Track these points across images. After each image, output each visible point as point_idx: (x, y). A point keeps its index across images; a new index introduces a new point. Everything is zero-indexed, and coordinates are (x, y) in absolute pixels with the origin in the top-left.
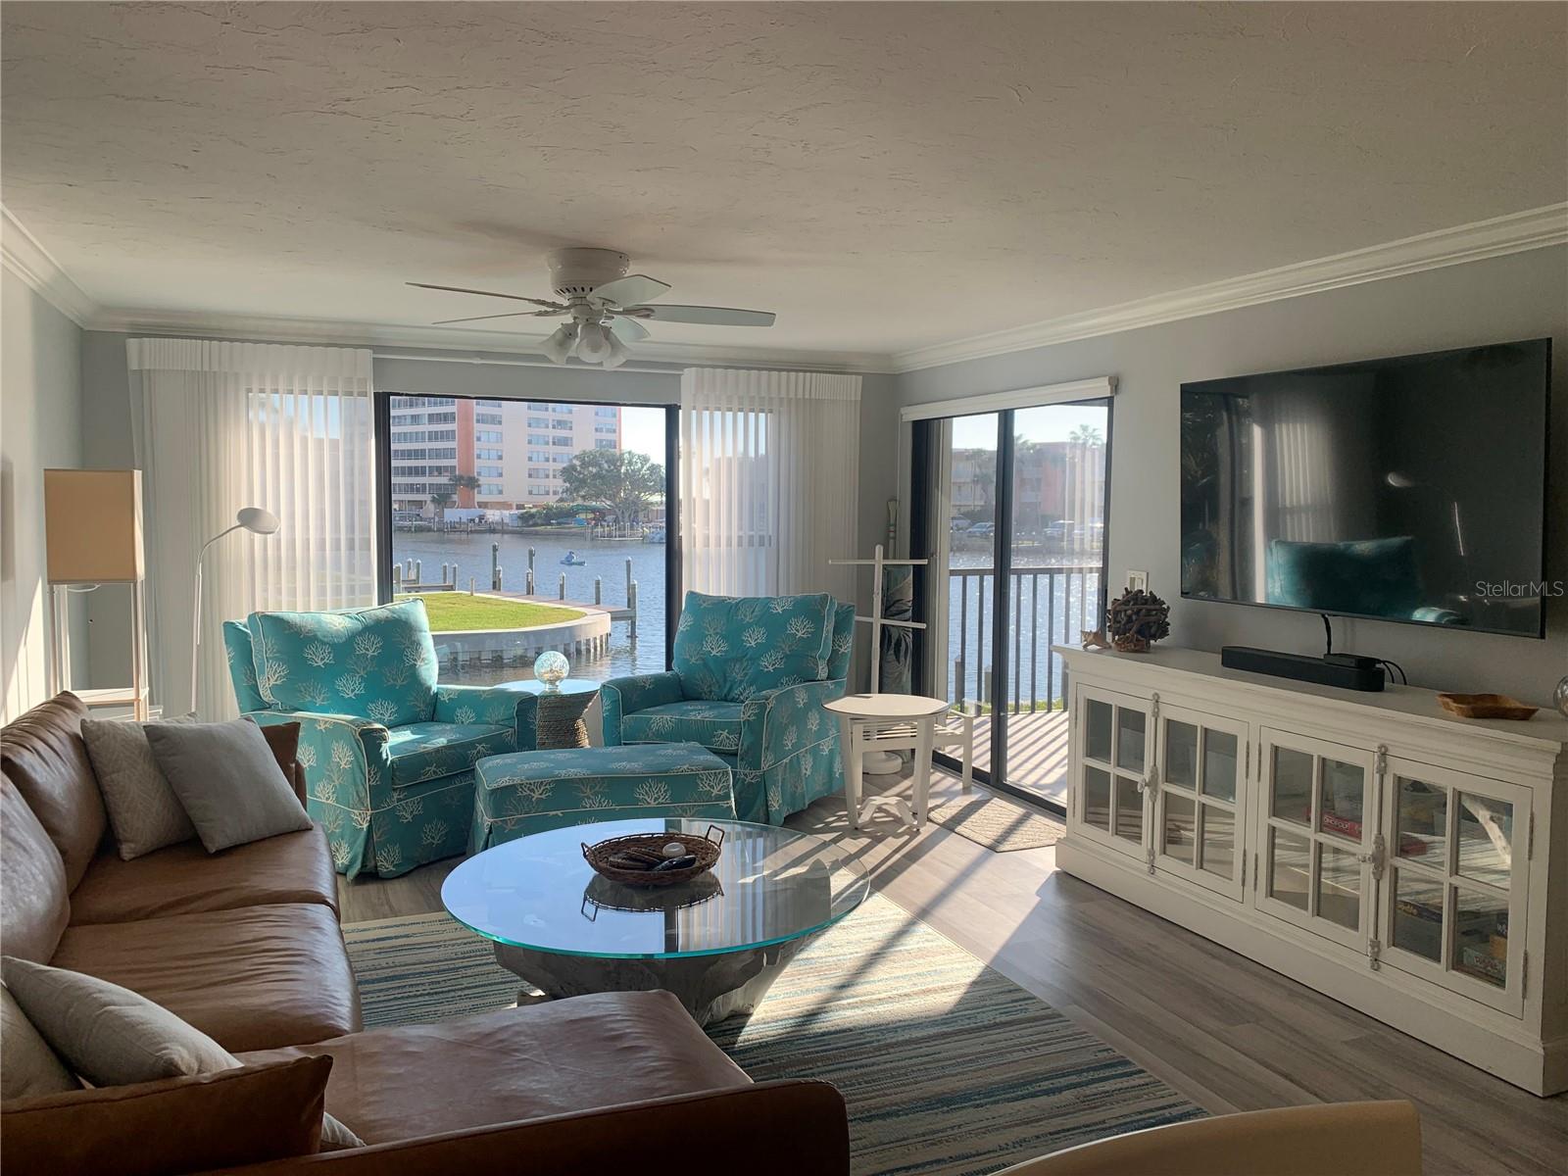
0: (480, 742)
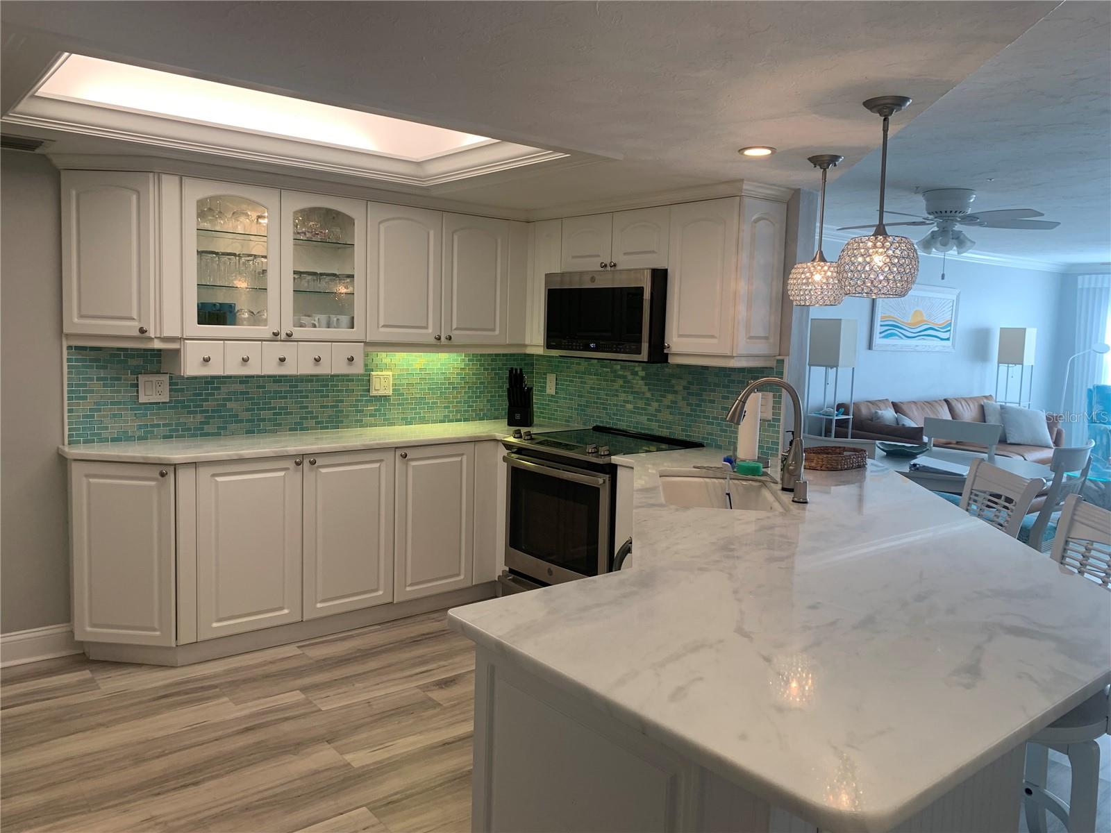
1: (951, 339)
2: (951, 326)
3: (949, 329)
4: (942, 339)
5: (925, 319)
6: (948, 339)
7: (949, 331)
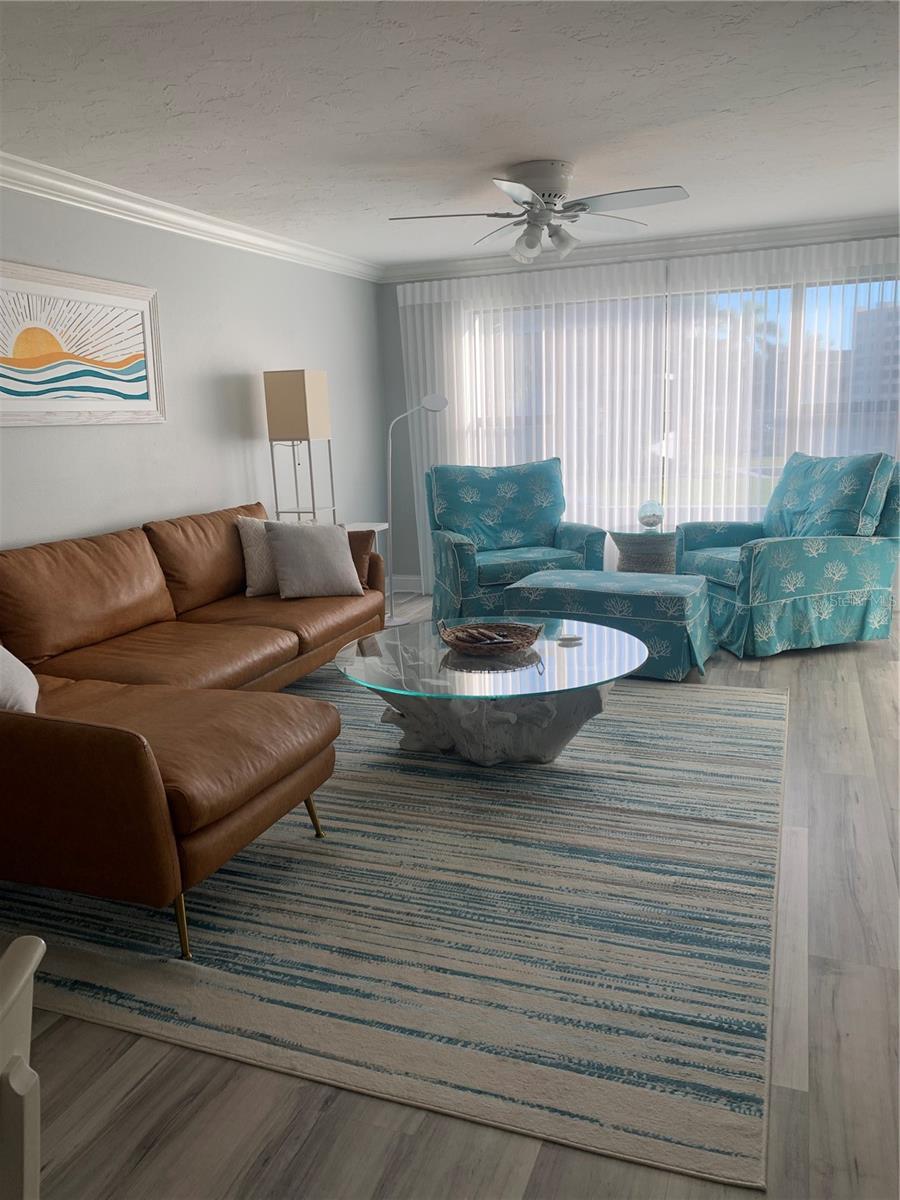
0: (551, 561)
1: (152, 395)
2: (146, 368)
3: (143, 373)
4: (126, 397)
5: (65, 350)
6: (146, 396)
7: (145, 378)
